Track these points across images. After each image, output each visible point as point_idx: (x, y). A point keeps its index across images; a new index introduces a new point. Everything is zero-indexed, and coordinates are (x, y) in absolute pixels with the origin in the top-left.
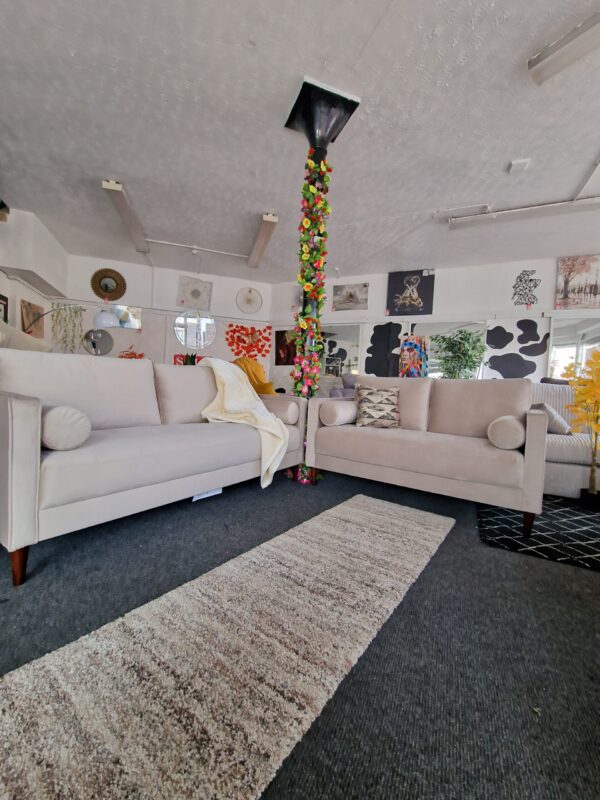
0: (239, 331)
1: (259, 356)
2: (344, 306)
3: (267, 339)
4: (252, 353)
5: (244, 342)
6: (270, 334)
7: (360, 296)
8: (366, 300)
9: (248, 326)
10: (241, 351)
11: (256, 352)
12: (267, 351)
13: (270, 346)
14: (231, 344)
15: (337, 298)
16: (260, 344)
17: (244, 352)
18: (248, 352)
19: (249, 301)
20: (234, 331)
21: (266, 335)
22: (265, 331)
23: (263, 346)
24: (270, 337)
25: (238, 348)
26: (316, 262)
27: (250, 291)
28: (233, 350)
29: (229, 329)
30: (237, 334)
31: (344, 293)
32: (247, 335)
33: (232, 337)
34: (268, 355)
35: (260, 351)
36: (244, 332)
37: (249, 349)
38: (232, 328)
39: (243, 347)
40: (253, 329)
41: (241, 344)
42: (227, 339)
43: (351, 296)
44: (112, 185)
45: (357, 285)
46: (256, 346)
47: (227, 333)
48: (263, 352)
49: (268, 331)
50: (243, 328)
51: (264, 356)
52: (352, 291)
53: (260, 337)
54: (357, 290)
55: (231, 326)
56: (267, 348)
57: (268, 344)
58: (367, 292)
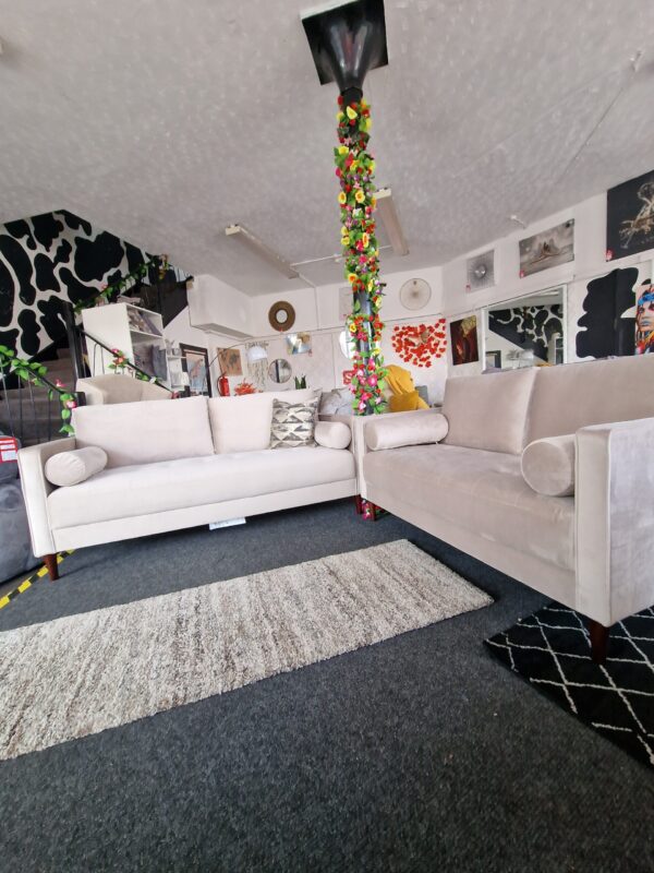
0: (406, 333)
1: (433, 359)
2: (536, 265)
3: (441, 335)
4: (424, 356)
5: (413, 344)
6: (444, 328)
7: (560, 244)
8: (571, 246)
9: (415, 324)
10: (411, 356)
11: (429, 354)
12: (443, 350)
13: (445, 343)
14: (398, 350)
15: (526, 258)
16: (433, 343)
17: (415, 356)
18: (419, 355)
19: (415, 295)
20: (401, 335)
21: (439, 330)
22: (437, 326)
23: (436, 345)
24: (444, 332)
25: (407, 353)
26: (357, 243)
27: (415, 283)
28: (401, 356)
29: (394, 334)
30: (404, 337)
31: (536, 247)
32: (416, 335)
33: (399, 341)
34: (444, 355)
35: (433, 351)
36: (412, 333)
37: (420, 351)
38: (398, 332)
39: (412, 350)
40: (422, 327)
41: (410, 348)
42: (394, 345)
43: (546, 248)
44: (233, 230)
45: (554, 229)
46: (429, 346)
47: (394, 338)
48: (438, 352)
49: (442, 325)
50: (410, 329)
51: (438, 356)
52: (546, 240)
53: (432, 335)
54: (555, 237)
55: (397, 329)
56: (441, 346)
57: (442, 340)
58: (571, 234)
